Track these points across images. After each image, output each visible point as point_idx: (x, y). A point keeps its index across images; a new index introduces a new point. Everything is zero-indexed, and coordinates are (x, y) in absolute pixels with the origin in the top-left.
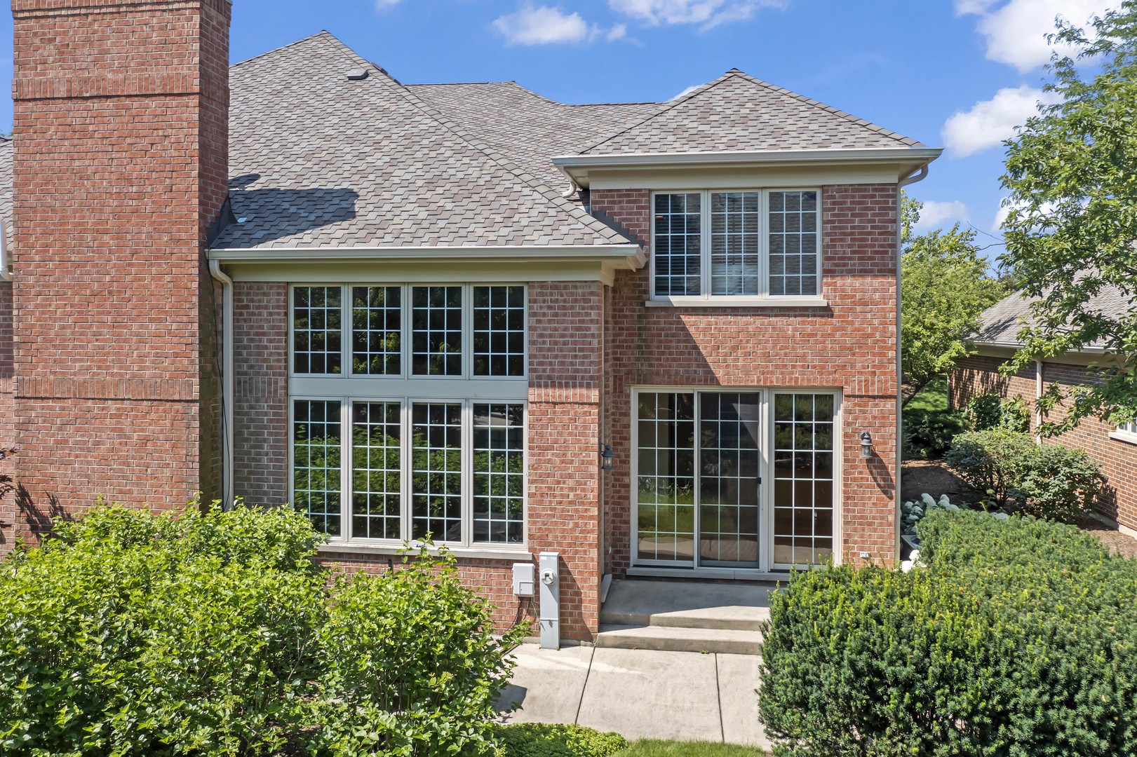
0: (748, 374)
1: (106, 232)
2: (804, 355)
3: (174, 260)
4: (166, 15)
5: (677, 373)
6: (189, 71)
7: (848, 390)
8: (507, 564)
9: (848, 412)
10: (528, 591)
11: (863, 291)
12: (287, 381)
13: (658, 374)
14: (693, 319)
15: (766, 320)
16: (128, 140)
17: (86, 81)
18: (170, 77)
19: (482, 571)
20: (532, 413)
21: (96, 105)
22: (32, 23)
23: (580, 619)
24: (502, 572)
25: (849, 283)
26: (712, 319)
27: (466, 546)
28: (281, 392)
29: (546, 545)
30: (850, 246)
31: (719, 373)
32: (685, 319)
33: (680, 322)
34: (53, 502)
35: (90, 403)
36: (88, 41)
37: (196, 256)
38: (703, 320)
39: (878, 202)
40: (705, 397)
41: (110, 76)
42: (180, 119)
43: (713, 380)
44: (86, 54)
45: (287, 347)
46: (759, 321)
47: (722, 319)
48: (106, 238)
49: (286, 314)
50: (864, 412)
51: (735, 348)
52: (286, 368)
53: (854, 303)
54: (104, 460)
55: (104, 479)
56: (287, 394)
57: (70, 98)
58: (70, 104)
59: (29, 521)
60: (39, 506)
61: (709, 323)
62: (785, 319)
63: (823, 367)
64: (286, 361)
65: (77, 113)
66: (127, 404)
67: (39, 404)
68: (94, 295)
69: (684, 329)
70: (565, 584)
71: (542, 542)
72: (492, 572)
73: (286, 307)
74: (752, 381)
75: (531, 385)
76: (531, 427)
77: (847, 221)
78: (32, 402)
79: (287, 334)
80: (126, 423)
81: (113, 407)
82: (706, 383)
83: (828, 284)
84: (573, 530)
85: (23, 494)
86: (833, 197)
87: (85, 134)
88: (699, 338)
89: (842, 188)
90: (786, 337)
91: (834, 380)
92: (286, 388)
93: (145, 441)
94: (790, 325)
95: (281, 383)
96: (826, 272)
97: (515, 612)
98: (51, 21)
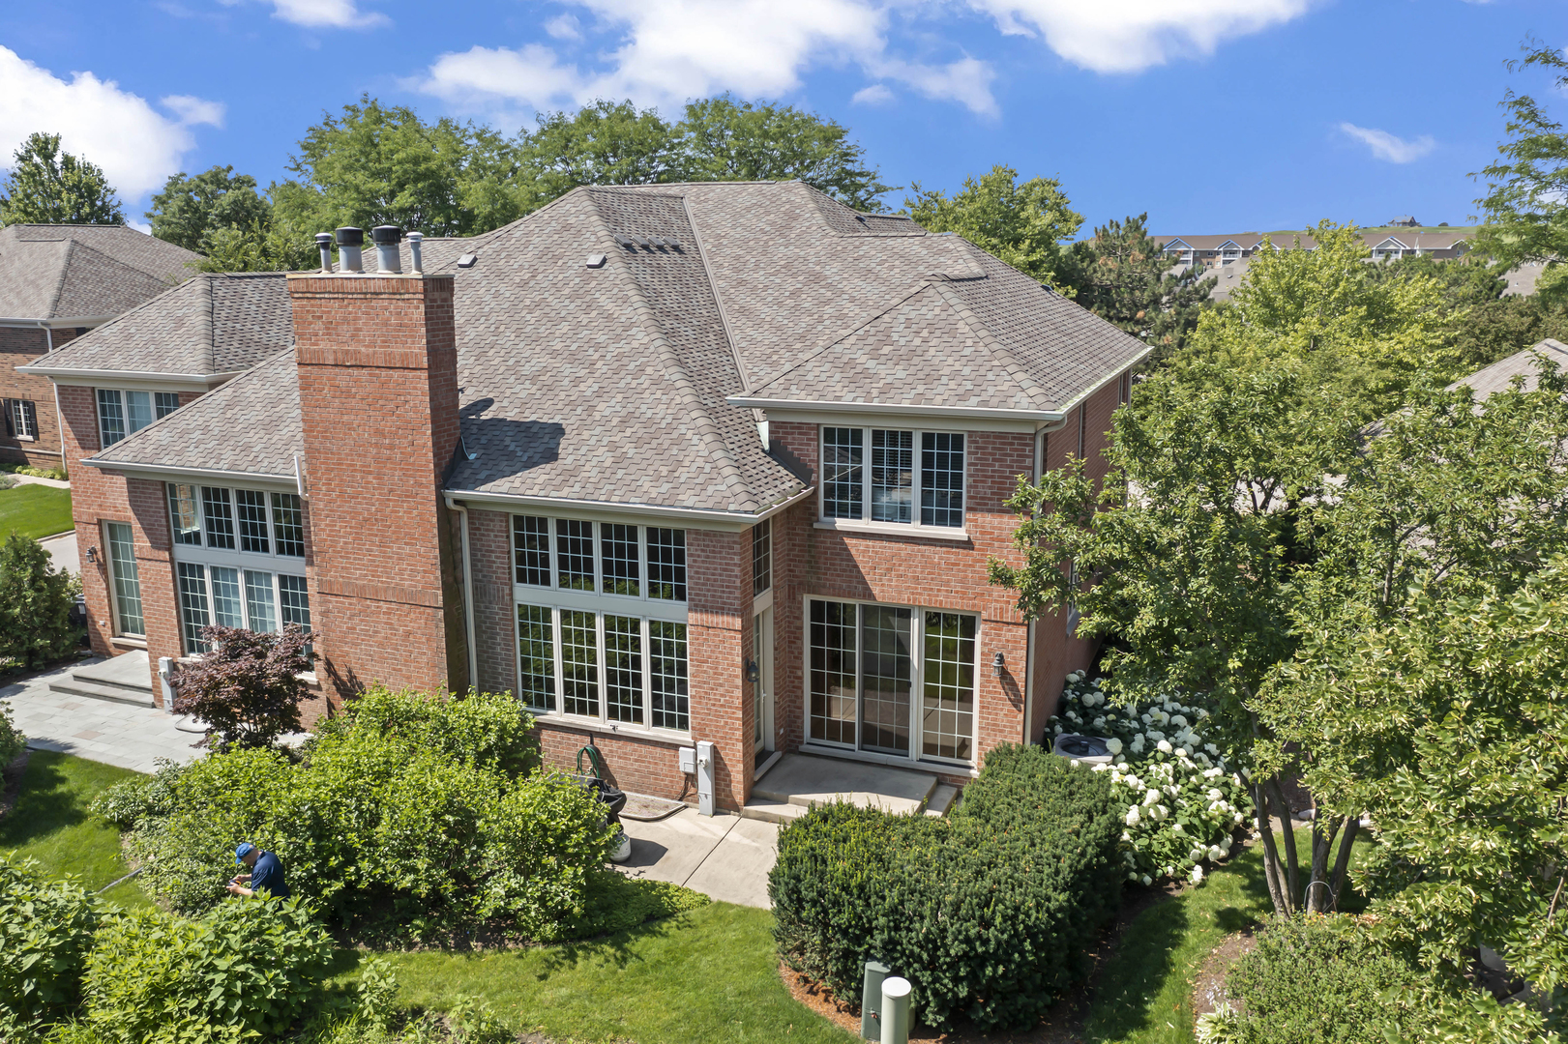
0: (900, 592)
1: (370, 473)
2: (949, 581)
3: (418, 500)
4: (400, 303)
5: (841, 587)
6: (418, 348)
7: (985, 615)
8: (675, 747)
9: (985, 634)
10: (691, 770)
11: (1000, 529)
12: (511, 589)
13: (824, 586)
14: (854, 541)
15: (916, 548)
16: (381, 402)
17: (347, 352)
18: (406, 354)
19: (658, 750)
20: (691, 633)
21: (356, 372)
22: (305, 302)
23: (730, 795)
24: (672, 752)
25: (988, 520)
26: (870, 543)
27: (645, 729)
28: (507, 598)
29: (704, 736)
30: (990, 488)
31: (876, 591)
32: (847, 541)
33: (843, 543)
34: (350, 672)
35: (368, 602)
36: (345, 320)
37: (434, 497)
38: (862, 544)
39: (1016, 450)
40: (864, 608)
41: (363, 349)
42: (415, 388)
43: (871, 596)
44: (345, 331)
45: (510, 563)
46: (910, 548)
47: (878, 544)
48: (370, 478)
49: (508, 537)
50: (999, 635)
51: (889, 570)
52: (510, 579)
53: (992, 539)
54: (381, 645)
55: (382, 659)
56: (512, 599)
57: (336, 365)
58: (337, 370)
59: (335, 684)
60: (340, 673)
61: (867, 546)
62: (932, 548)
63: (964, 593)
64: (510, 573)
65: (343, 377)
66: (393, 606)
67: (334, 599)
68: (366, 520)
69: (847, 549)
70: (718, 767)
71: (701, 733)
72: (666, 752)
73: (508, 531)
74: (903, 600)
75: (690, 610)
76: (691, 644)
77: (989, 465)
78: (329, 597)
79: (509, 552)
80: (394, 620)
81: (384, 606)
82: (864, 597)
83: (970, 520)
84: (724, 727)
85: (329, 665)
86: (976, 442)
87: (349, 395)
88: (859, 559)
89: (984, 435)
90: (932, 563)
91: (974, 605)
92: (511, 594)
93: (408, 634)
94: (937, 554)
95: (507, 591)
96: (969, 509)
97: (683, 784)
98: (318, 302)
